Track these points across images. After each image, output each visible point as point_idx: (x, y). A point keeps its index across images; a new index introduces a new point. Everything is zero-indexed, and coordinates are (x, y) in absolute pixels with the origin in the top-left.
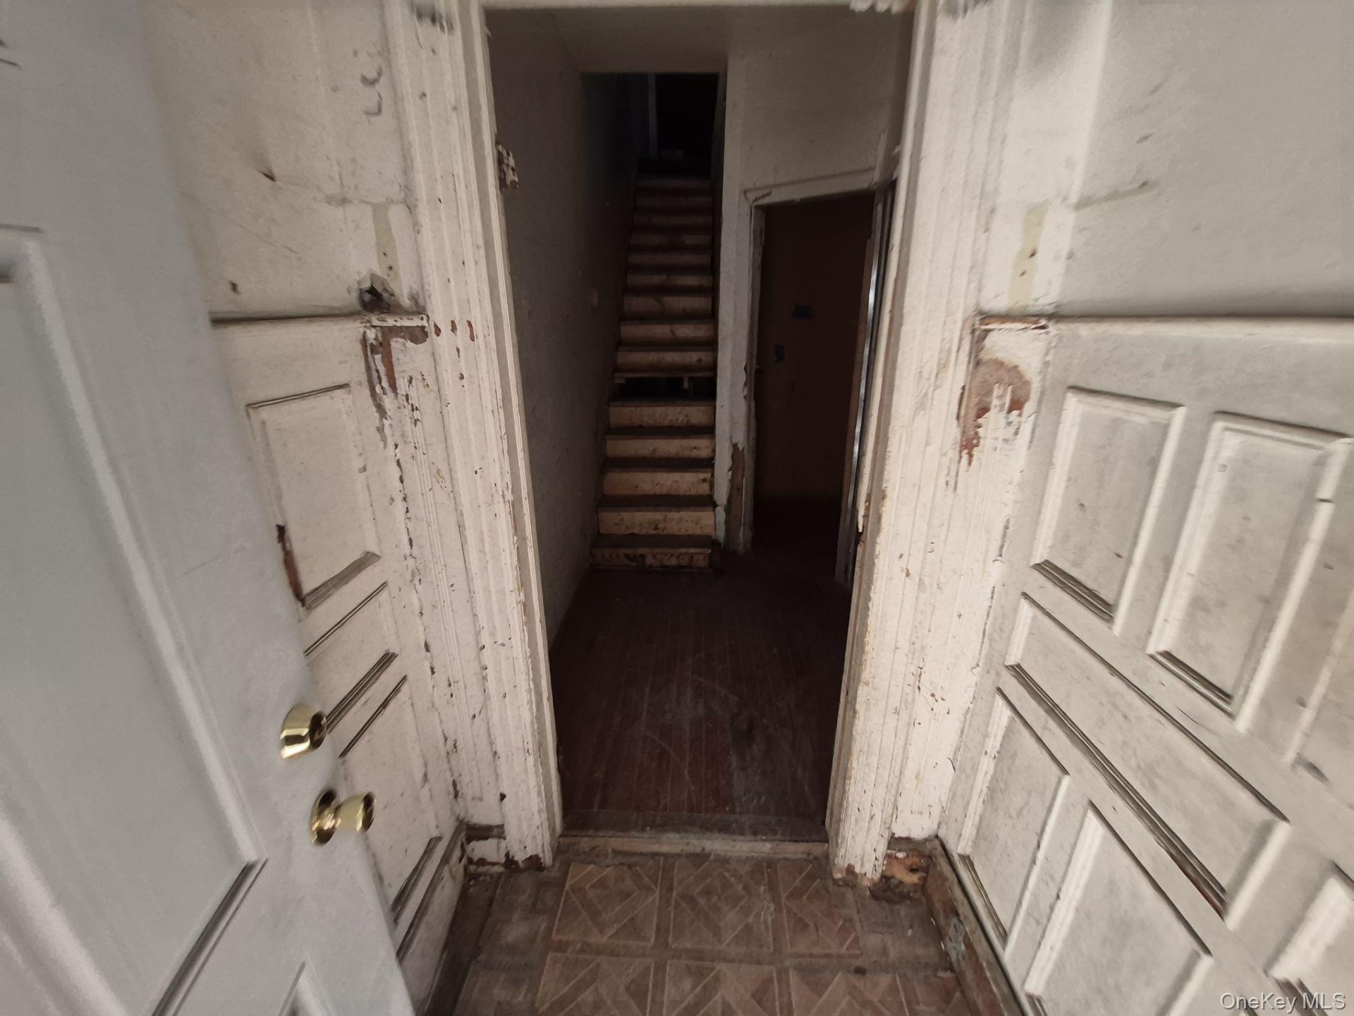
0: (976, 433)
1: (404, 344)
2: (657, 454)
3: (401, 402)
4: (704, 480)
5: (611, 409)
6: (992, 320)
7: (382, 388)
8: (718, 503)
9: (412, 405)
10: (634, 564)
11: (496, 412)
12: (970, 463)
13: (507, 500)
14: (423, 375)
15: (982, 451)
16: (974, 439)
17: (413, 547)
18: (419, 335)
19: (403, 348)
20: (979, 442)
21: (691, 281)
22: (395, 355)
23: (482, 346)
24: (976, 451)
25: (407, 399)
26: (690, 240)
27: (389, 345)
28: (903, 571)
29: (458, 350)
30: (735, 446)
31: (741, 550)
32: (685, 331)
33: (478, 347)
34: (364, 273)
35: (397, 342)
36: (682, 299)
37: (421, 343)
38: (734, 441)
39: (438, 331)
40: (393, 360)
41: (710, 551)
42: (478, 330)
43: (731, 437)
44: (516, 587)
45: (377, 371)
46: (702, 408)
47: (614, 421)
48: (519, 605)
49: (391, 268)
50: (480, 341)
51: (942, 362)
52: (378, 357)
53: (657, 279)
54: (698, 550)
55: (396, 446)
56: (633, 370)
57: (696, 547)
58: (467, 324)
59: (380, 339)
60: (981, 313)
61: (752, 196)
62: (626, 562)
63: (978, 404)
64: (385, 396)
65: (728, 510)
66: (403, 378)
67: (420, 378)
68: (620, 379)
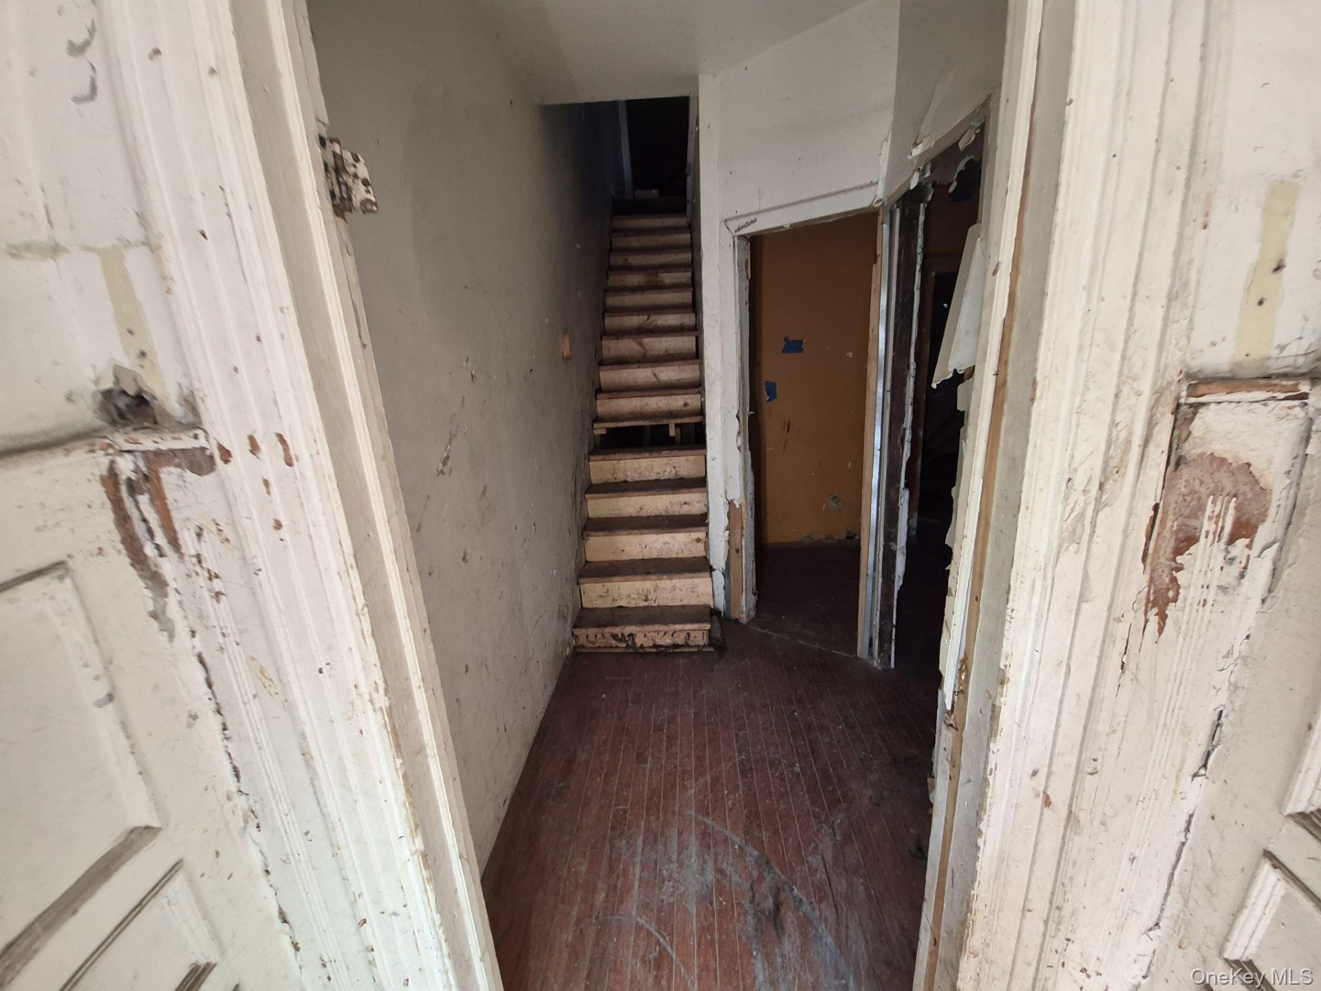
0: (1174, 580)
1: (182, 476)
2: (644, 513)
3: (191, 567)
4: (698, 540)
5: (591, 463)
6: (1213, 387)
7: (158, 547)
8: (714, 567)
9: (209, 571)
10: (624, 645)
11: (344, 574)
12: (1161, 630)
13: (377, 706)
14: (217, 525)
15: (1183, 609)
16: (1168, 590)
17: (241, 780)
18: (200, 462)
19: (182, 483)
20: (1178, 593)
21: (671, 320)
22: (171, 494)
23: (309, 473)
24: (1171, 610)
25: (200, 562)
26: (668, 278)
27: (159, 479)
28: (1038, 795)
29: (266, 483)
30: (731, 503)
31: (744, 619)
32: (668, 374)
33: (302, 475)
34: (104, 365)
35: (170, 473)
36: (664, 339)
37: (207, 473)
38: (729, 498)
39: (226, 455)
40: (168, 502)
41: (708, 626)
42: (298, 446)
43: (726, 492)
44: (408, 831)
45: (145, 520)
46: (691, 458)
47: (595, 478)
48: (416, 857)
49: (143, 354)
50: (304, 464)
51: (1114, 462)
52: (144, 499)
53: (635, 321)
54: (696, 626)
55: (193, 633)
56: (614, 419)
57: (691, 622)
58: (276, 439)
59: (144, 469)
60: (1189, 376)
61: (734, 225)
62: (614, 643)
63: (1178, 531)
64: (161, 560)
65: (726, 574)
66: (188, 529)
67: (214, 528)
68: (600, 429)
